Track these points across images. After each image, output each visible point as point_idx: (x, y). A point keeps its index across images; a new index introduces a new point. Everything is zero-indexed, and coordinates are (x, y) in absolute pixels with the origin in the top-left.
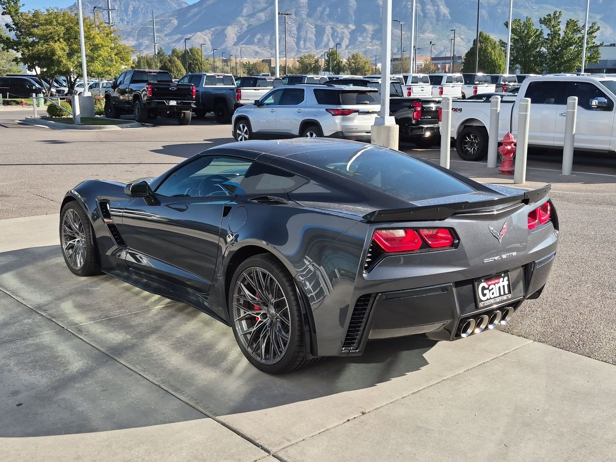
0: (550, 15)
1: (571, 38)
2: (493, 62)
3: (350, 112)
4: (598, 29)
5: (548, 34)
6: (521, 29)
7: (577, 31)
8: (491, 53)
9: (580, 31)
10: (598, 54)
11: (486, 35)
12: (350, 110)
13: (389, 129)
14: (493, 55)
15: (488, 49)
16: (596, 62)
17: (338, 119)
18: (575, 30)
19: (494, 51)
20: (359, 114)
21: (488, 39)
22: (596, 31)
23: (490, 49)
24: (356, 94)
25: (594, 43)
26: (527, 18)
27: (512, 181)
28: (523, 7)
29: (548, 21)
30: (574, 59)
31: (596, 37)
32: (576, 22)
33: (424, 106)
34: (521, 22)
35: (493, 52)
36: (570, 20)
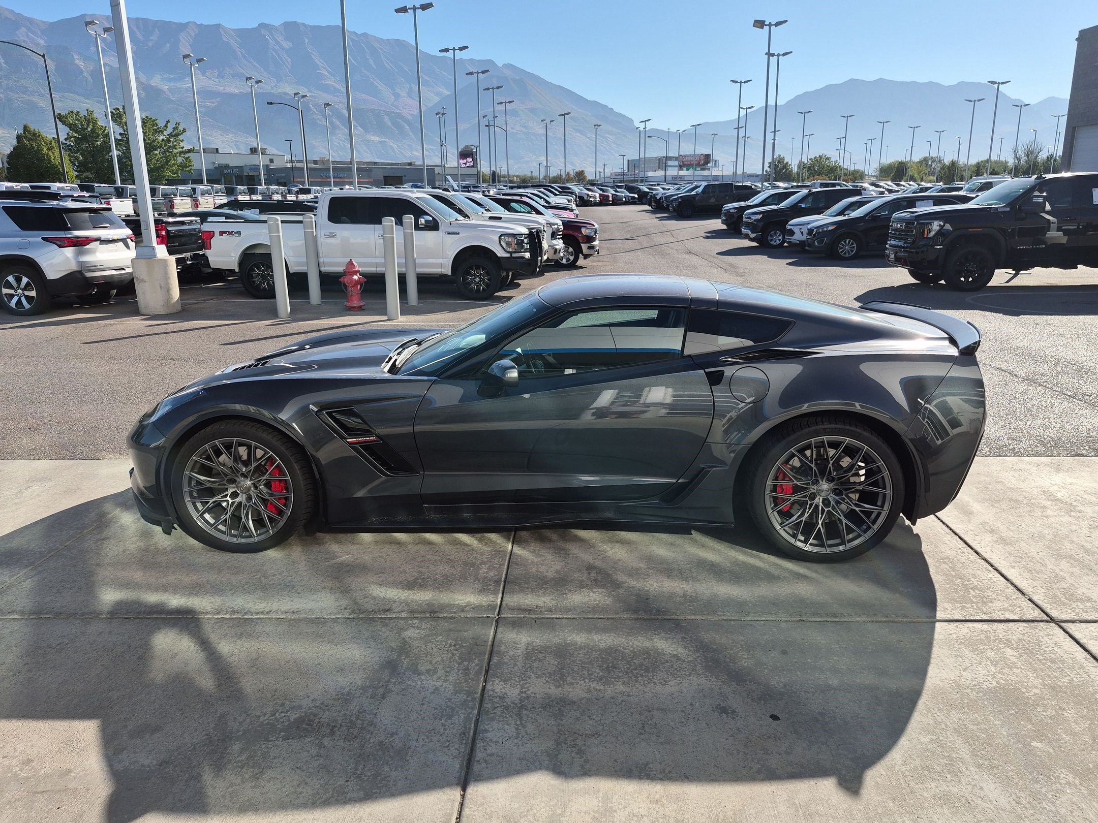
0: (118, 109)
1: (154, 141)
2: (55, 168)
3: (89, 240)
4: (184, 131)
5: (121, 134)
6: (83, 125)
7: (159, 132)
8: (48, 155)
9: (162, 132)
10: (190, 161)
11: (34, 130)
12: (88, 238)
13: (164, 262)
14: (53, 158)
15: (43, 149)
16: (190, 171)
17: (69, 252)
18: (156, 130)
19: (53, 153)
20: (100, 244)
21: (39, 135)
22: (182, 134)
23: (45, 149)
24: (87, 214)
25: (183, 148)
26: (87, 110)
27: (385, 318)
28: (37, 94)
29: (117, 117)
30: (163, 167)
31: (183, 140)
32: (154, 120)
33: (169, 229)
34: (81, 116)
35: (50, 153)
36: (147, 117)
